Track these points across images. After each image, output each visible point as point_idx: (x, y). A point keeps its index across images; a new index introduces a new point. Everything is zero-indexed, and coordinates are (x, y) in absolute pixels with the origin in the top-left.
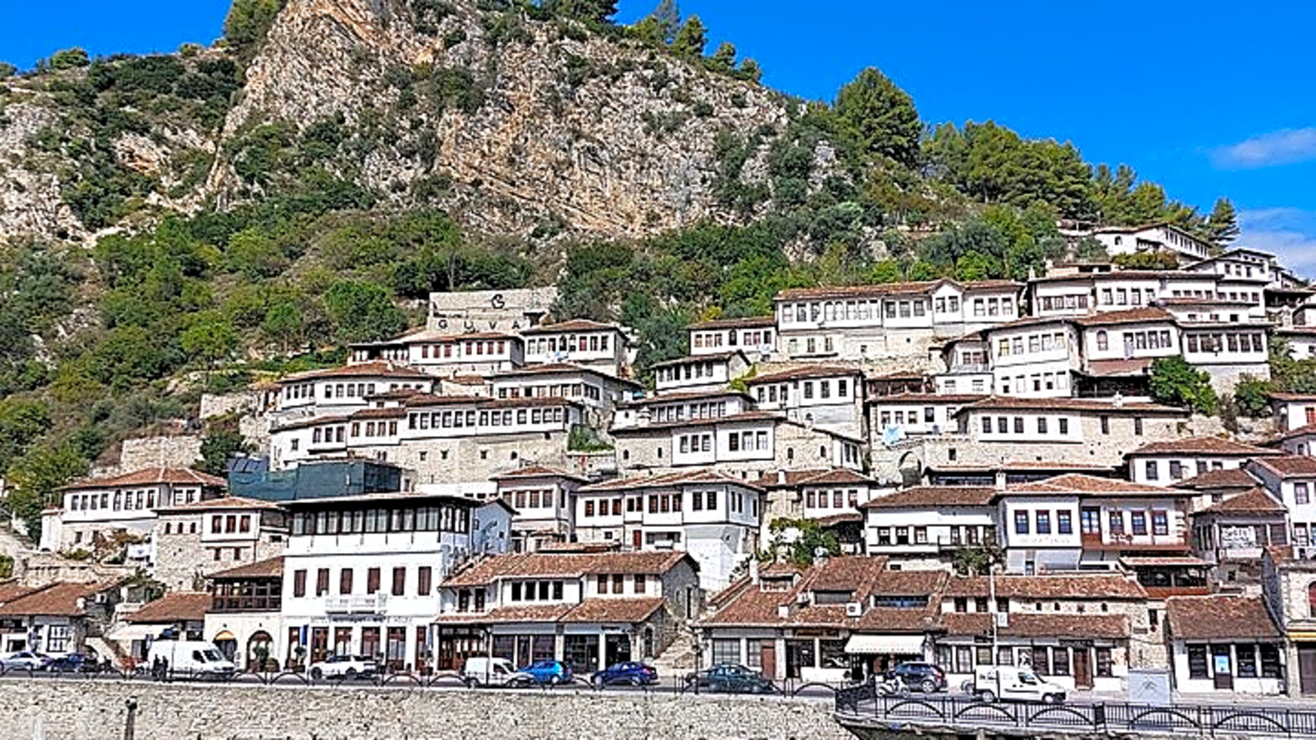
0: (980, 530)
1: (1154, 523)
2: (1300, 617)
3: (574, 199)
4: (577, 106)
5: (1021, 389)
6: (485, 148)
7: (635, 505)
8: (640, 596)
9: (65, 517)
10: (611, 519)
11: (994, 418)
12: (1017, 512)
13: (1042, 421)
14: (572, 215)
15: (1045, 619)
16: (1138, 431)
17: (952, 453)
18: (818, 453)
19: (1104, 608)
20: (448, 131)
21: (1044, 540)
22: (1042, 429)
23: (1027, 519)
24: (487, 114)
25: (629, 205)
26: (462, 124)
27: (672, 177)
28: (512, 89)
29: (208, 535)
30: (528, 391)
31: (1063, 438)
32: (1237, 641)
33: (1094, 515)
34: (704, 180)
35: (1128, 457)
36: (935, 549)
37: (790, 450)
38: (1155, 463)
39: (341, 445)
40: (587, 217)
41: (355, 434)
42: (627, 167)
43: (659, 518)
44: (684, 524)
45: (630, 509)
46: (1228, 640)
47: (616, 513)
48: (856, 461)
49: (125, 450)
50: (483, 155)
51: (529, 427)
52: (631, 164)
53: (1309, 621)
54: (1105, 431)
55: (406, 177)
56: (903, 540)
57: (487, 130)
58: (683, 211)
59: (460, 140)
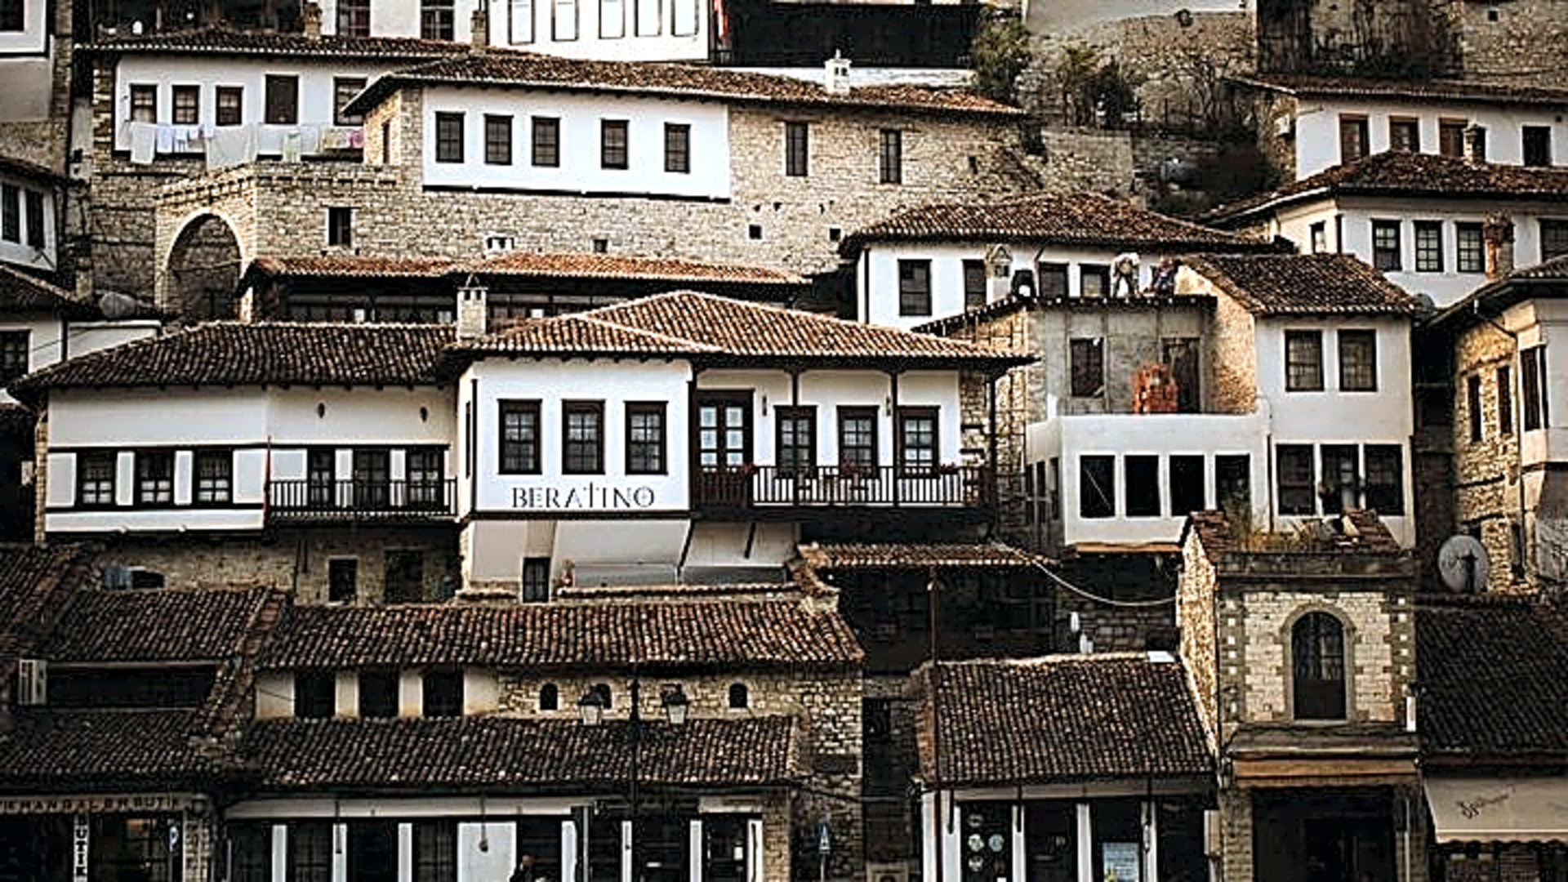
0: (398, 459)
1: (900, 445)
2: (1266, 716)
5: (565, 29)
11: (475, 111)
12: (507, 407)
13: (614, 132)
15: (559, 732)
16: (891, 173)
17: (340, 220)
19: (738, 697)
21: (579, 491)
22: (615, 156)
23: (536, 428)
31: (676, 183)
32: (1097, 791)
33: (734, 416)
35: (854, 247)
36: (254, 520)
38: (926, 264)
46: (1073, 791)
48: (36, 240)
53: (1289, 729)
54: (797, 165)
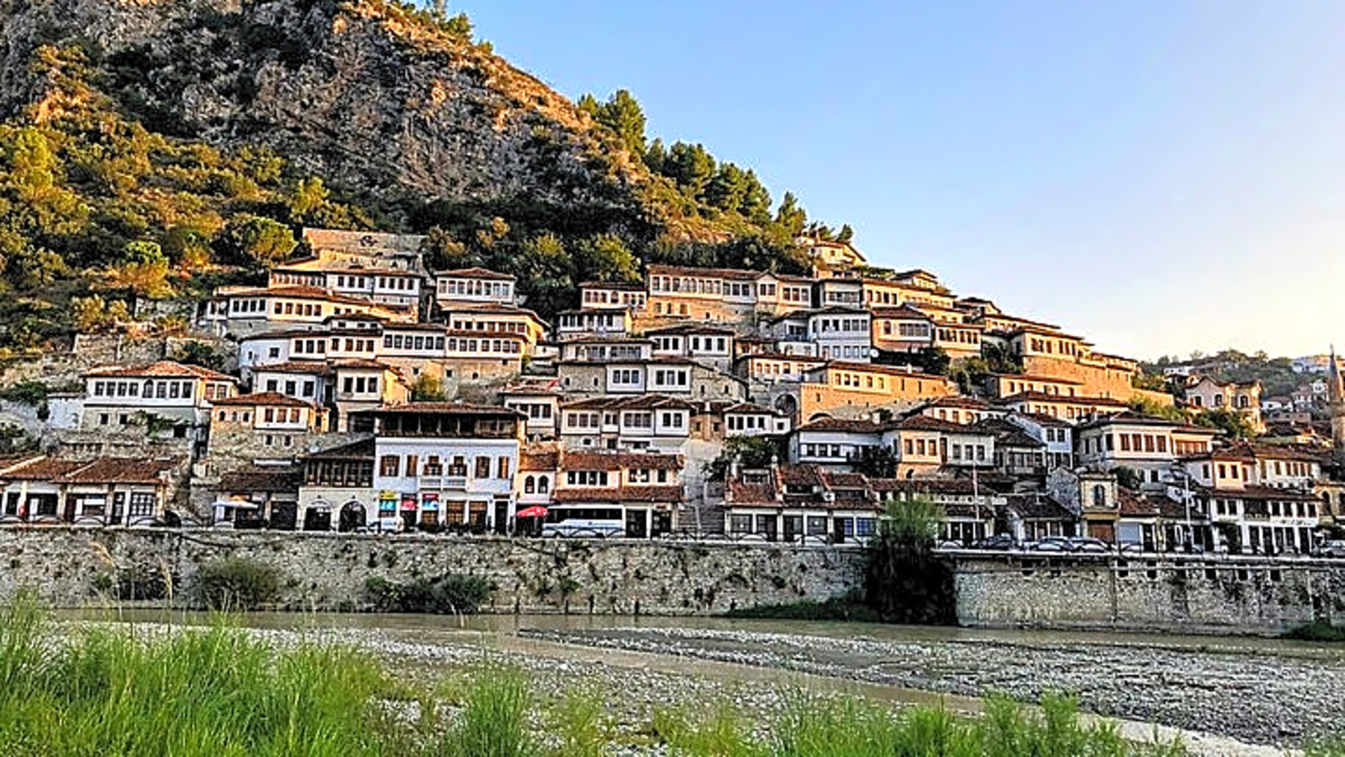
2: (1090, 506)
3: (402, 159)
4: (405, 80)
5: (836, 355)
6: (306, 101)
7: (611, 419)
8: (662, 484)
9: (87, 401)
10: (589, 430)
12: (906, 440)
14: (399, 172)
18: (723, 390)
20: (267, 80)
24: (310, 72)
25: (454, 172)
26: (284, 75)
27: (495, 155)
28: (338, 55)
29: (261, 423)
30: (480, 325)
34: (522, 161)
35: (927, 406)
37: (703, 388)
39: (322, 356)
40: (414, 176)
41: (335, 347)
42: (454, 140)
43: (633, 430)
44: (655, 436)
45: (607, 422)
47: (594, 425)
49: (77, 343)
50: (303, 104)
51: (491, 353)
52: (458, 138)
55: (225, 114)
56: (824, 454)
57: (309, 86)
58: (503, 183)
59: (281, 90)
